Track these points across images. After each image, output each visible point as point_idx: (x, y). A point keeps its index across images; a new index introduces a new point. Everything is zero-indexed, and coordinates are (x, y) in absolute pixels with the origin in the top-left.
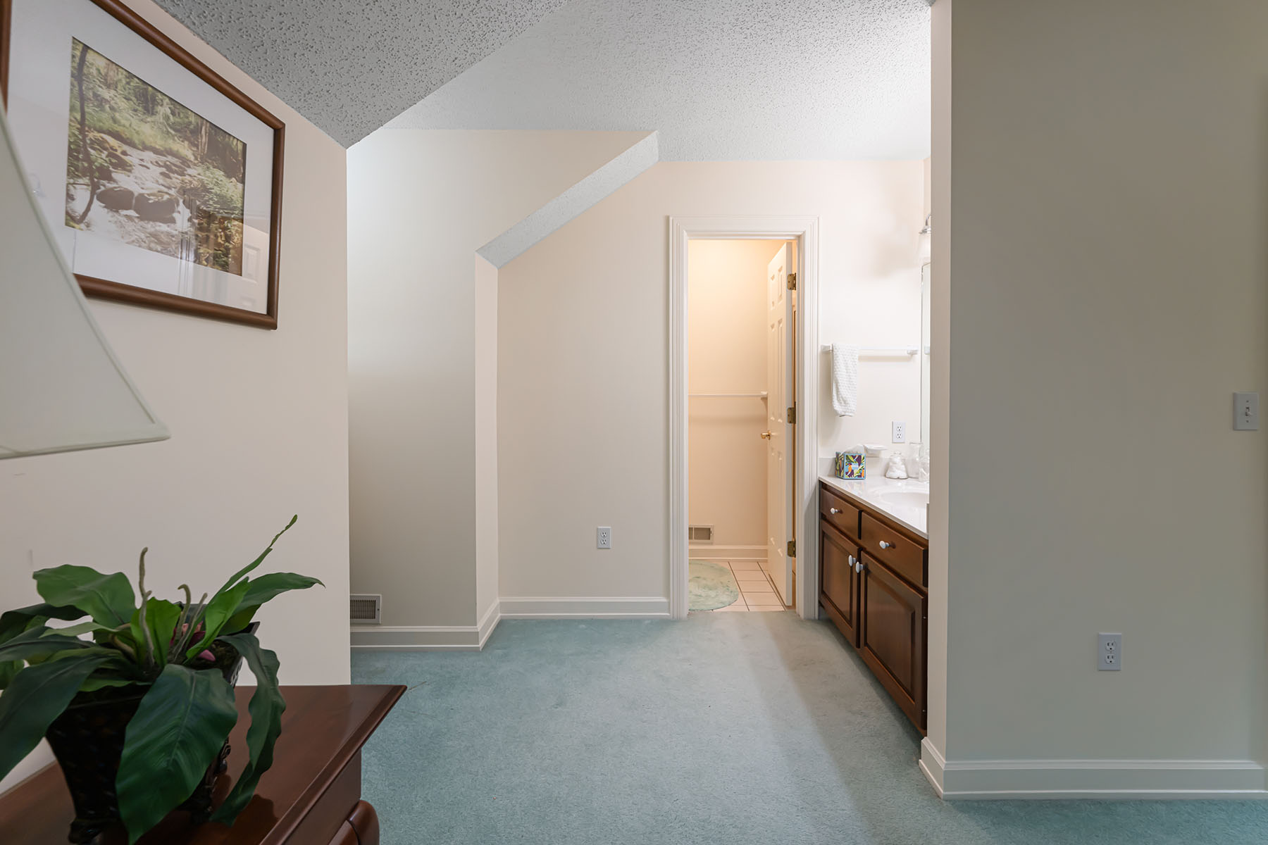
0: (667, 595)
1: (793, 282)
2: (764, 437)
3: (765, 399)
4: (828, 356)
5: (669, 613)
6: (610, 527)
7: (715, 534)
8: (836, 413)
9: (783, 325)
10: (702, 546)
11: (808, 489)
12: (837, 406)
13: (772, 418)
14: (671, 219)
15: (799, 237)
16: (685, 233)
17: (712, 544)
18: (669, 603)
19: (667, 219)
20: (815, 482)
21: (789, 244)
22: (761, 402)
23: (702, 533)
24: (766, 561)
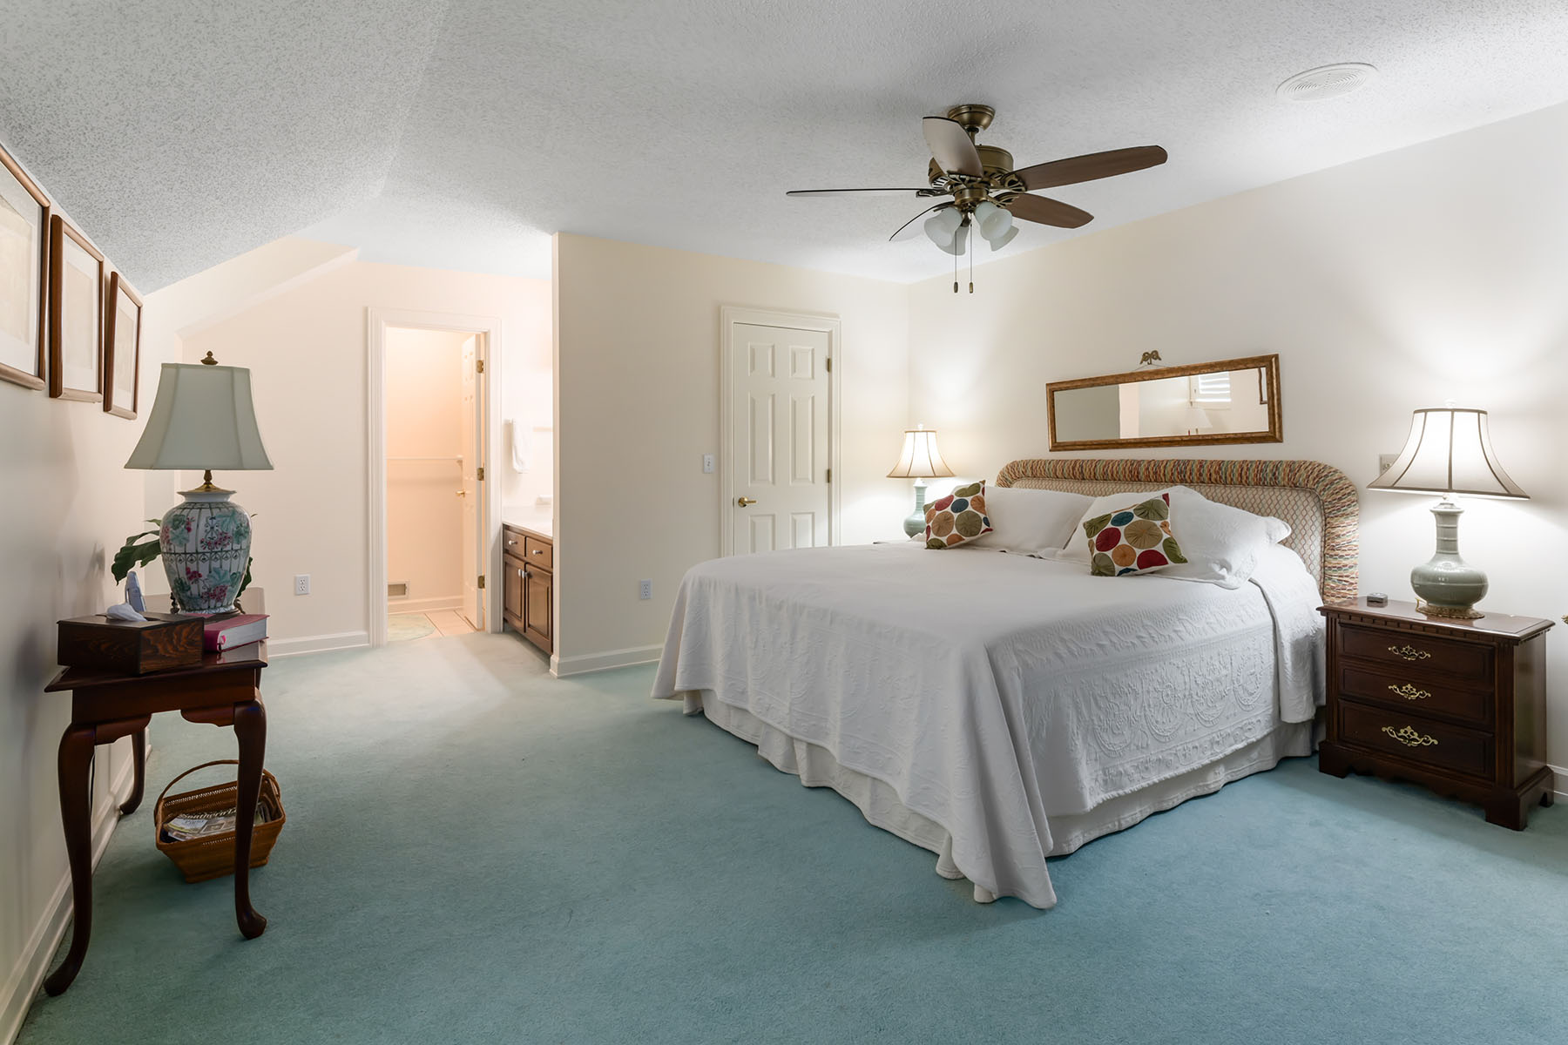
0: (367, 627)
1: (481, 367)
2: (459, 495)
3: (460, 462)
4: (509, 428)
5: (369, 642)
6: (308, 575)
7: (410, 590)
8: (514, 470)
9: (474, 400)
10: (399, 601)
11: (495, 530)
12: (516, 466)
13: (467, 478)
14: (369, 310)
15: (485, 333)
16: (383, 323)
17: (407, 599)
18: (369, 636)
19: (366, 310)
20: (499, 525)
21: (478, 337)
22: (457, 464)
23: (399, 589)
24: (461, 609)
